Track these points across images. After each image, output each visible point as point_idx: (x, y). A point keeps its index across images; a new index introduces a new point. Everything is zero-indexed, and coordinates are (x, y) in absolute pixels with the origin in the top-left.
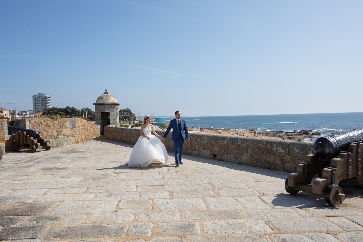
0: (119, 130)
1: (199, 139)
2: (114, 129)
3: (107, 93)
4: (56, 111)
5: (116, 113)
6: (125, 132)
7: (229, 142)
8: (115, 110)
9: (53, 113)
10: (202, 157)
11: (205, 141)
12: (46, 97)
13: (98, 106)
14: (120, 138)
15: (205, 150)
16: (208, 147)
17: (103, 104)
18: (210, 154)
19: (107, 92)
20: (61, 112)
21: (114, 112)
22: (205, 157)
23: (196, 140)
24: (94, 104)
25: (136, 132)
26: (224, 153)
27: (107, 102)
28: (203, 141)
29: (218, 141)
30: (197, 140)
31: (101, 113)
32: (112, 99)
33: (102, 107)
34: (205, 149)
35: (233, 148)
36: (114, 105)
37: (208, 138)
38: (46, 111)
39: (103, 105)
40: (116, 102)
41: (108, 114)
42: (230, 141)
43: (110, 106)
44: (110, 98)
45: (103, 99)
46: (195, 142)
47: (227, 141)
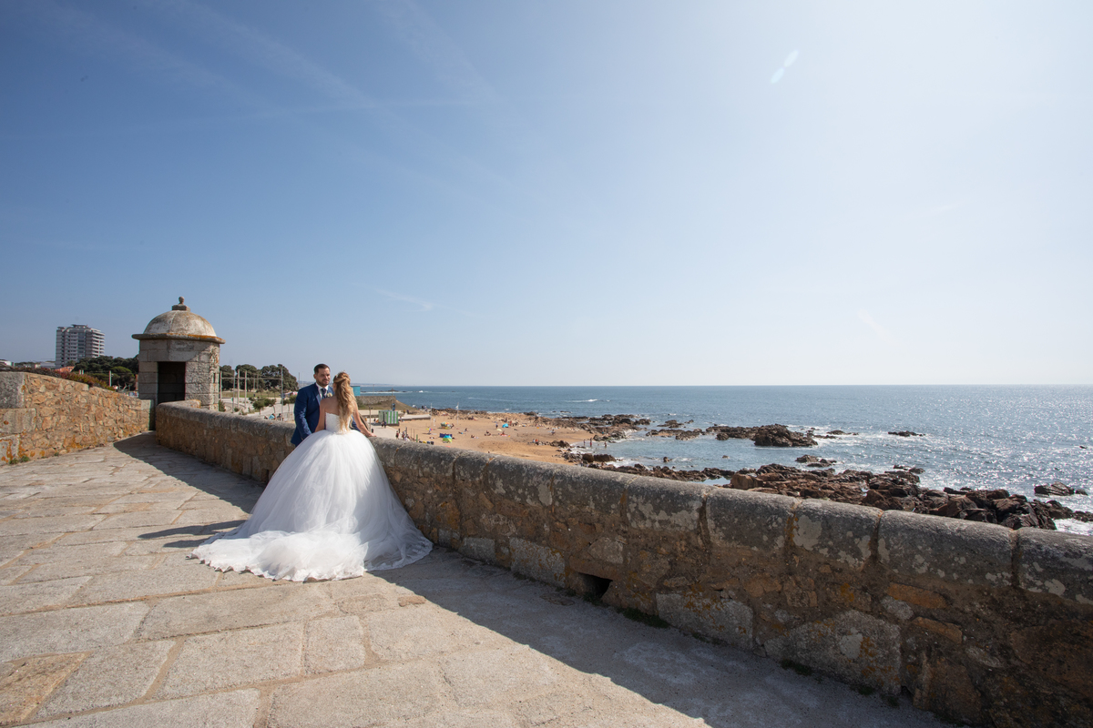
0: (191, 419)
1: (499, 483)
2: (181, 416)
3: (184, 308)
4: (109, 364)
5: (206, 366)
6: (208, 426)
7: (711, 524)
8: (204, 358)
9: (102, 368)
10: (518, 575)
11: (536, 498)
12: (92, 333)
13: (149, 344)
14: (193, 444)
15: (535, 546)
16: (554, 530)
17: (163, 338)
18: (568, 569)
19: (184, 304)
20: (121, 368)
21: (200, 362)
22: (535, 576)
23: (487, 486)
24: (135, 337)
25: (240, 430)
26: (667, 583)
27: (179, 332)
28: (523, 497)
29: (623, 510)
30: (488, 489)
31: (156, 365)
32: (196, 325)
33: (162, 346)
34: (536, 537)
35: (739, 565)
36: (202, 343)
37: (560, 485)
38: (83, 364)
39: (166, 341)
40: (211, 333)
41: (181, 367)
42: (716, 518)
43: (190, 344)
44: (192, 321)
45: (166, 323)
46: (477, 497)
47: (696, 515)
